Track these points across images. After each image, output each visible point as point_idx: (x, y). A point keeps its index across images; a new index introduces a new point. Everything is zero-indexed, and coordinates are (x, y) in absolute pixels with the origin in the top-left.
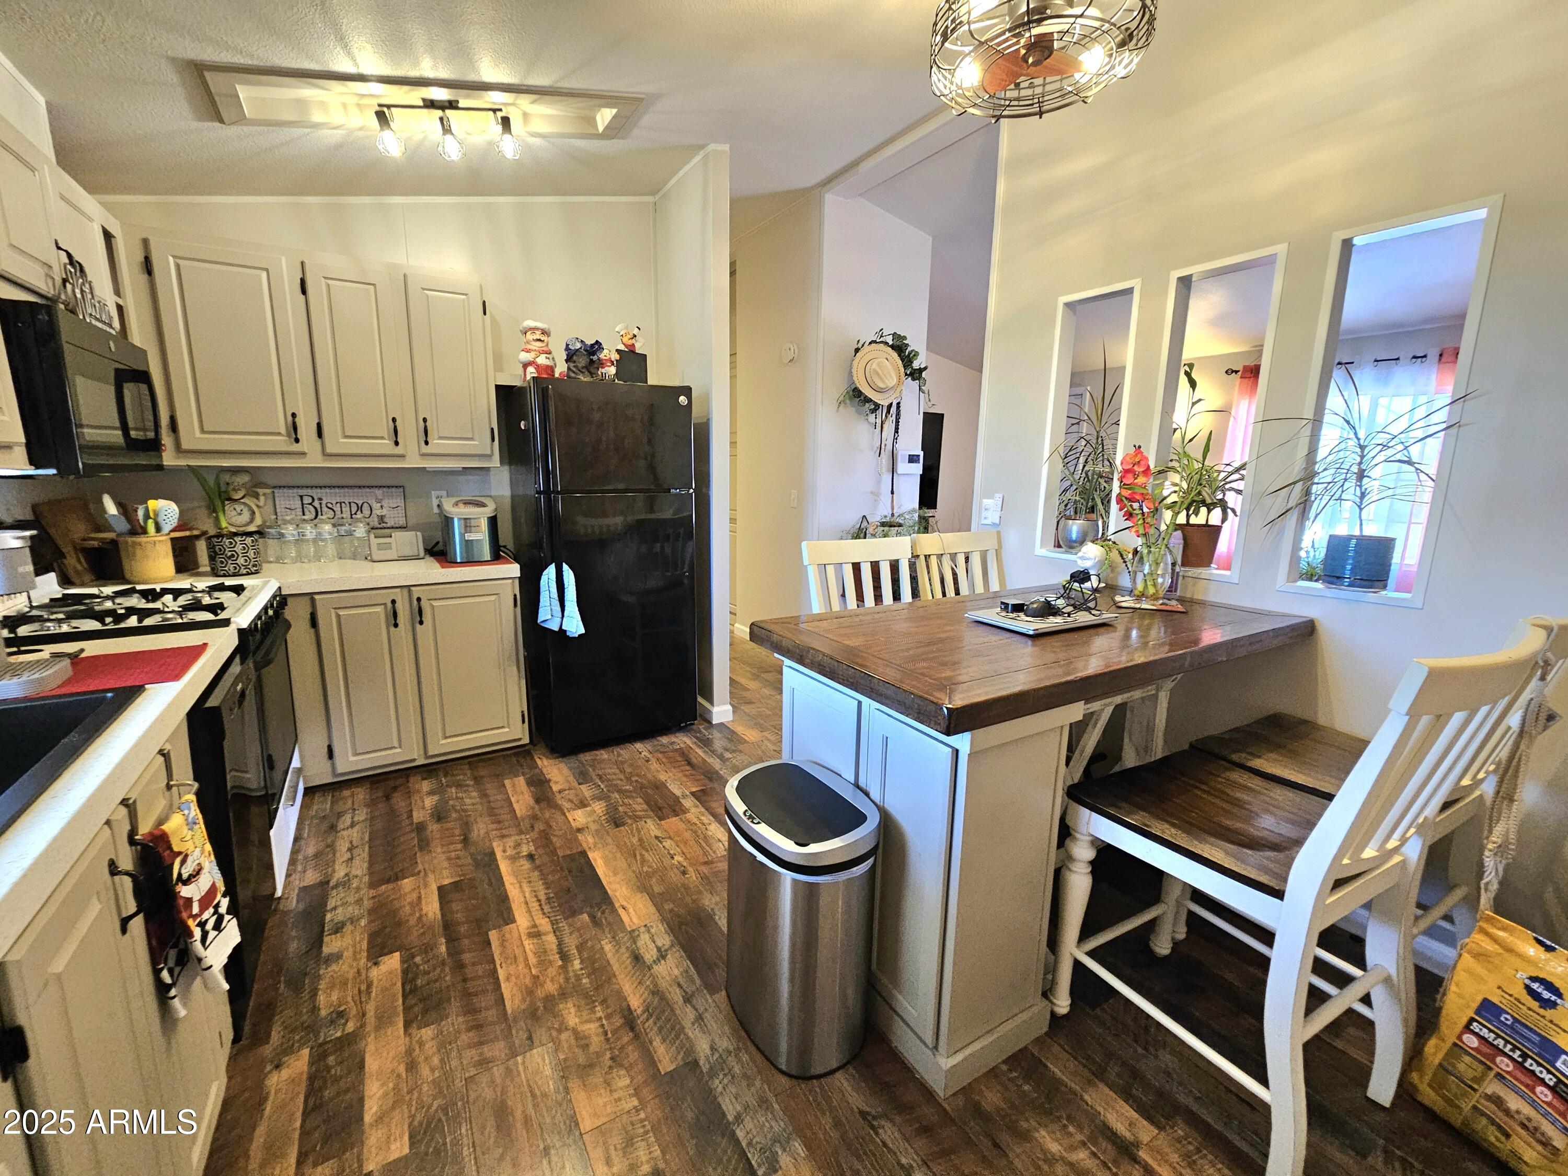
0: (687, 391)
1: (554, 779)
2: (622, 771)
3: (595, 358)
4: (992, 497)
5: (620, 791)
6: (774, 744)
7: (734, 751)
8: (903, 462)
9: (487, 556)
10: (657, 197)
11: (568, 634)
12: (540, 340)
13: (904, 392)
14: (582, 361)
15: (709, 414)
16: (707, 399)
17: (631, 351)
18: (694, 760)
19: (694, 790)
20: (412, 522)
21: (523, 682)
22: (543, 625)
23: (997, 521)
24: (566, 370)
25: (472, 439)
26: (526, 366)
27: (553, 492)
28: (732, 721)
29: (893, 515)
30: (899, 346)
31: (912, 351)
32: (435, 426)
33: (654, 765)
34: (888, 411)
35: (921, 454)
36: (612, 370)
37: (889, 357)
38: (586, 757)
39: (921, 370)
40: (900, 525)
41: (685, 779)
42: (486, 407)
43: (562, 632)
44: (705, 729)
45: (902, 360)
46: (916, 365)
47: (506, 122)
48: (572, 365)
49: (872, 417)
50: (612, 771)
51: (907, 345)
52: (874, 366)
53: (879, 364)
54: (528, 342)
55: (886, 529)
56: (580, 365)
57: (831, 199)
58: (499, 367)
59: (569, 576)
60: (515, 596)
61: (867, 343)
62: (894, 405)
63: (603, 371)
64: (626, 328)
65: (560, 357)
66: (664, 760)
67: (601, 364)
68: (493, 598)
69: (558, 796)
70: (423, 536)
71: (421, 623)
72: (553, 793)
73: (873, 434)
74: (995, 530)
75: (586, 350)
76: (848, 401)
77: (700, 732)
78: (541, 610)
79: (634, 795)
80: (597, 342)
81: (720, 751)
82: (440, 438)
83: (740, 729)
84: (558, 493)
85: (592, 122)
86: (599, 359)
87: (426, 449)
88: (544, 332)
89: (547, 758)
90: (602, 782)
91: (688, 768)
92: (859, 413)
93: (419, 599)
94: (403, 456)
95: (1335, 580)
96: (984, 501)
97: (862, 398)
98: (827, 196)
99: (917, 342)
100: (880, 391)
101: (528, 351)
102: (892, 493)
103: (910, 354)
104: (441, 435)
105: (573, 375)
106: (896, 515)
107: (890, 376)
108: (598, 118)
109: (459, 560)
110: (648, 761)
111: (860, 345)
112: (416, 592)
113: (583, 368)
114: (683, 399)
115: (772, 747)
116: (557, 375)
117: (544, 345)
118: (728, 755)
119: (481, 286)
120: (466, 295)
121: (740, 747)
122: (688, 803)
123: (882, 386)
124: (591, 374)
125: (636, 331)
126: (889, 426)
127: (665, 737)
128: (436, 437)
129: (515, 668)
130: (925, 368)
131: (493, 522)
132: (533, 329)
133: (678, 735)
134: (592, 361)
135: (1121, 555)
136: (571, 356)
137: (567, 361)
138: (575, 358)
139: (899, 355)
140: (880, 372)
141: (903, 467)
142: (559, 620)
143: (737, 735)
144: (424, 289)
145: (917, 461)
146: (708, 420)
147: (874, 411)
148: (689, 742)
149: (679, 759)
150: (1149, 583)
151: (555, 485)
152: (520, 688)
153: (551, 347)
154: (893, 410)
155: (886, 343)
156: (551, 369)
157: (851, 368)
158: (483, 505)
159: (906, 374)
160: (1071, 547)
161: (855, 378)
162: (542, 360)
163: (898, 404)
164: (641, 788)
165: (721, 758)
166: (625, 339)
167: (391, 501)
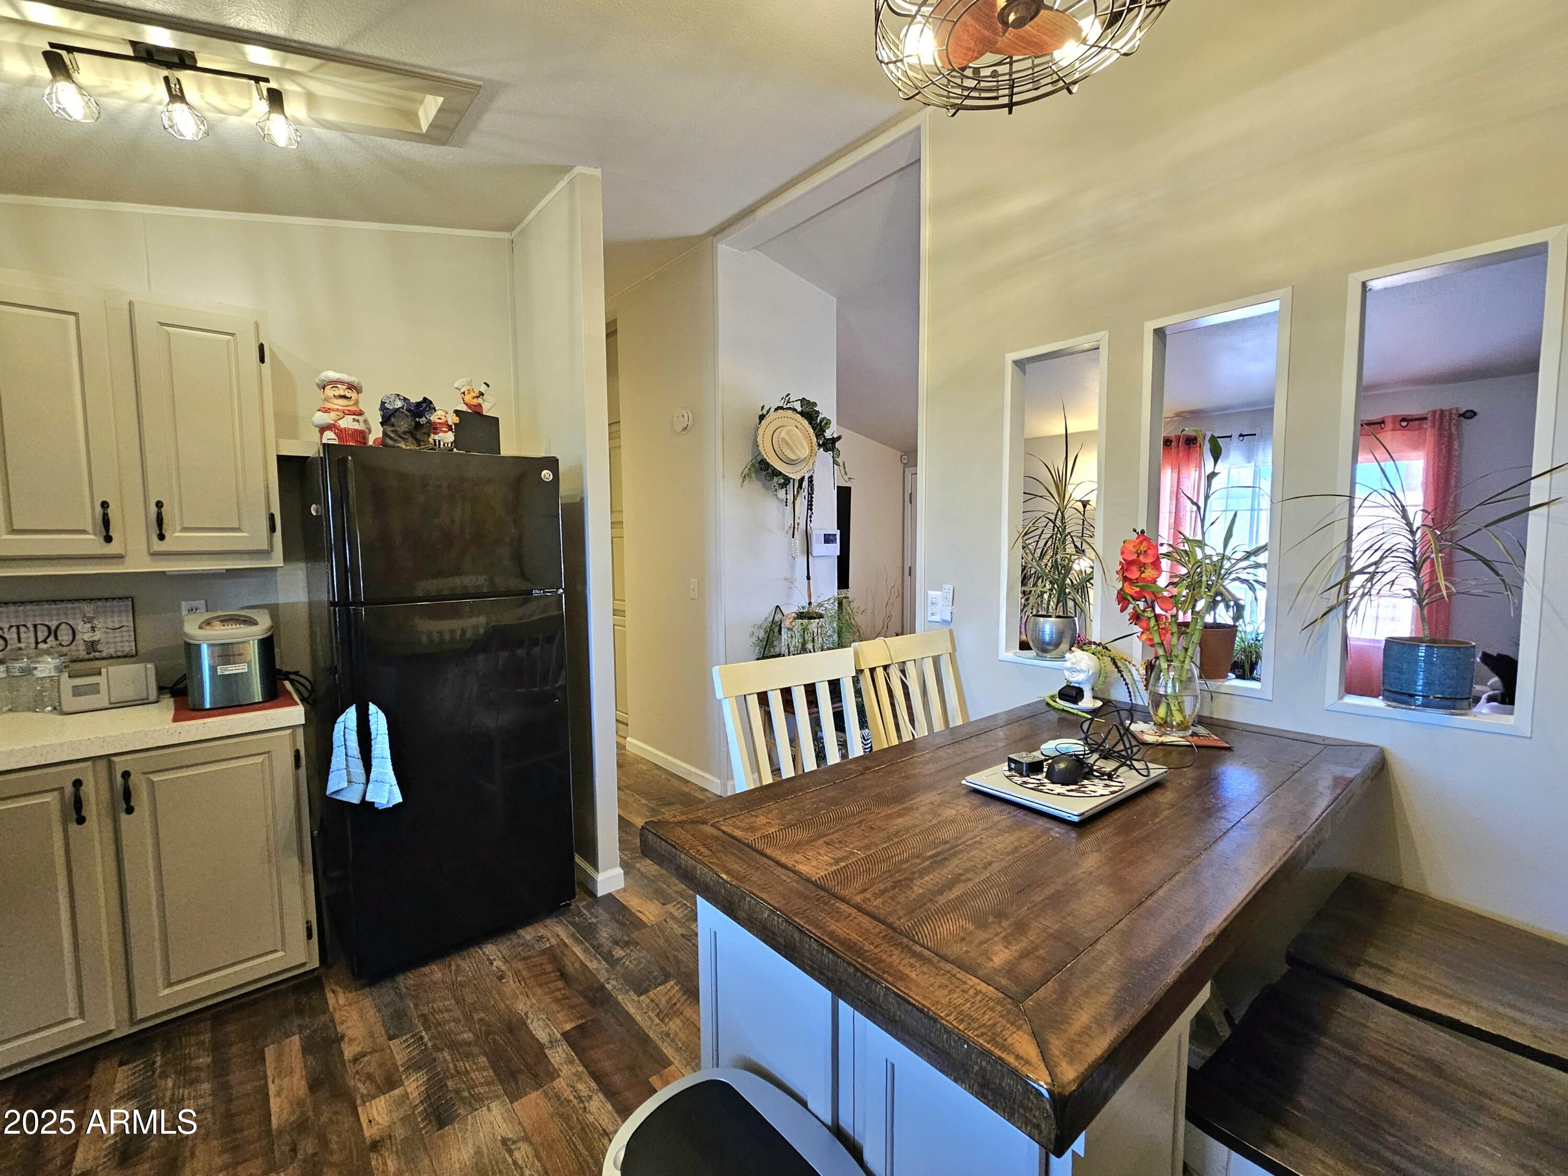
0: (552, 463)
1: (350, 1033)
2: (460, 1001)
3: (423, 420)
4: (940, 589)
5: (454, 1046)
6: (682, 925)
7: (627, 944)
8: (817, 542)
9: (258, 698)
10: (515, 233)
11: (376, 806)
12: (344, 397)
13: (816, 463)
14: (404, 425)
15: (582, 491)
16: (579, 473)
17: (477, 412)
18: (570, 969)
19: (568, 1027)
20: (144, 647)
21: (310, 878)
22: (335, 797)
23: (949, 619)
24: (381, 435)
25: (238, 530)
26: (323, 429)
27: (352, 604)
28: (624, 890)
29: (810, 603)
30: (809, 413)
31: (824, 418)
32: (177, 514)
33: (511, 985)
34: (800, 486)
35: (838, 533)
36: (449, 437)
37: (798, 425)
38: (407, 981)
39: (834, 441)
40: (821, 616)
41: (555, 1007)
42: (262, 486)
43: (367, 806)
44: (588, 907)
45: (814, 429)
46: (828, 434)
47: (275, 99)
48: (389, 429)
49: (781, 493)
50: (444, 1002)
51: (818, 412)
52: (783, 435)
53: (788, 432)
54: (326, 399)
55: (805, 621)
56: (400, 430)
57: (724, 249)
58: (281, 433)
59: (378, 721)
60: (297, 752)
61: (772, 410)
62: (806, 478)
63: (437, 437)
64: (470, 383)
65: (375, 419)
66: (525, 973)
67: (434, 428)
68: (259, 759)
69: (351, 1069)
70: (156, 668)
71: (130, 810)
72: (343, 1063)
73: (784, 512)
74: (946, 629)
75: (408, 410)
76: (753, 475)
77: (580, 914)
78: (331, 777)
79: (475, 1050)
80: (425, 399)
81: (607, 944)
82: (185, 529)
83: (634, 903)
84: (362, 604)
85: (412, 116)
86: (429, 422)
87: (159, 546)
88: (351, 387)
89: (347, 989)
90: (427, 1029)
91: (560, 984)
92: (767, 488)
93: (126, 775)
94: (120, 557)
95: (1406, 698)
96: (930, 593)
97: (770, 471)
98: (720, 246)
99: (827, 409)
100: (790, 463)
101: (327, 411)
102: (808, 578)
103: (821, 422)
104: (185, 526)
105: (390, 442)
106: (814, 604)
107: (802, 446)
108: (421, 113)
109: (208, 706)
110: (501, 978)
111: (765, 412)
112: (121, 765)
113: (405, 433)
114: (546, 475)
115: (679, 930)
116: (371, 443)
117: (352, 402)
118: (618, 952)
119: (257, 325)
120: (232, 335)
121: (635, 935)
122: (558, 1056)
123: (793, 457)
124: (418, 442)
125: (483, 388)
126: (801, 504)
127: (529, 929)
128: (178, 528)
129: (295, 861)
130: (839, 438)
131: (267, 646)
132: (334, 383)
133: (548, 922)
134: (418, 426)
135: (1115, 663)
136: (388, 417)
137: (382, 424)
138: (393, 420)
139: (810, 423)
140: (790, 442)
141: (819, 547)
142: (362, 787)
143: (632, 914)
144: (162, 324)
145: (834, 541)
146: (582, 499)
147: (784, 485)
148: (563, 935)
149: (549, 968)
150: (1173, 708)
151: (356, 593)
152: (303, 887)
153: (362, 406)
154: (805, 484)
155: (794, 410)
156: (362, 435)
157: (756, 436)
158: (251, 622)
159: (819, 445)
160: (1045, 651)
161: (761, 448)
162: (347, 423)
163: (811, 477)
164: (488, 1033)
165: (609, 958)
166: (468, 398)
167: (109, 620)
